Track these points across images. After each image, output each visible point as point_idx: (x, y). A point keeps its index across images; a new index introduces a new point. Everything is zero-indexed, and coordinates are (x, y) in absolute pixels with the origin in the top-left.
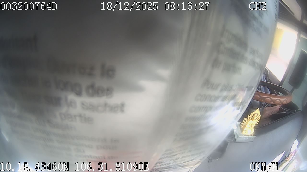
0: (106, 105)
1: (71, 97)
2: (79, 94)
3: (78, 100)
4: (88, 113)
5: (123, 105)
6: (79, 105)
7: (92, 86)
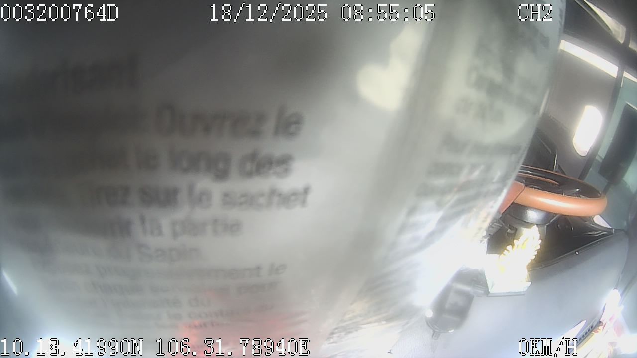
0: (273, 192)
1: (204, 183)
2: (222, 175)
3: (216, 189)
4: (234, 214)
5: (306, 191)
6: (217, 198)
7: (253, 157)
